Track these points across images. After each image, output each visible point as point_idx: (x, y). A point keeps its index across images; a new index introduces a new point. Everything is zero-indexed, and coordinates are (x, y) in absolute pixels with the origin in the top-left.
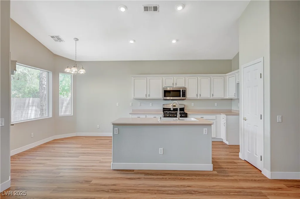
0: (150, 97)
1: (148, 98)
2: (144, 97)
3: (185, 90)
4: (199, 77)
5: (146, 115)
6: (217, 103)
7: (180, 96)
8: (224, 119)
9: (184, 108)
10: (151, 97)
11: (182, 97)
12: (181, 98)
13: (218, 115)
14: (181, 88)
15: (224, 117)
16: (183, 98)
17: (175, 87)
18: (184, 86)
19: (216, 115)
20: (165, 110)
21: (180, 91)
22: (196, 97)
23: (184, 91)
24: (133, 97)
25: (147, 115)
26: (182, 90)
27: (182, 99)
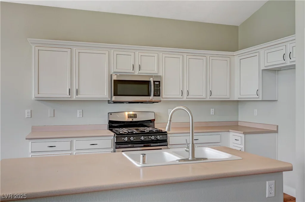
0: (79, 96)
1: (74, 97)
2: (65, 95)
3: (159, 82)
4: (185, 55)
5: (70, 139)
6: (214, 109)
7: (149, 95)
8: (239, 142)
9: (154, 120)
10: (81, 96)
11: (154, 96)
12: (151, 98)
13: (223, 134)
14: (152, 76)
15: (239, 138)
16: (156, 99)
17: (137, 75)
18: (156, 71)
19: (220, 133)
20: (113, 125)
21: (148, 82)
22: (180, 96)
23: (157, 83)
24: (33, 95)
25: (75, 140)
26: (154, 82)
27: (154, 100)
